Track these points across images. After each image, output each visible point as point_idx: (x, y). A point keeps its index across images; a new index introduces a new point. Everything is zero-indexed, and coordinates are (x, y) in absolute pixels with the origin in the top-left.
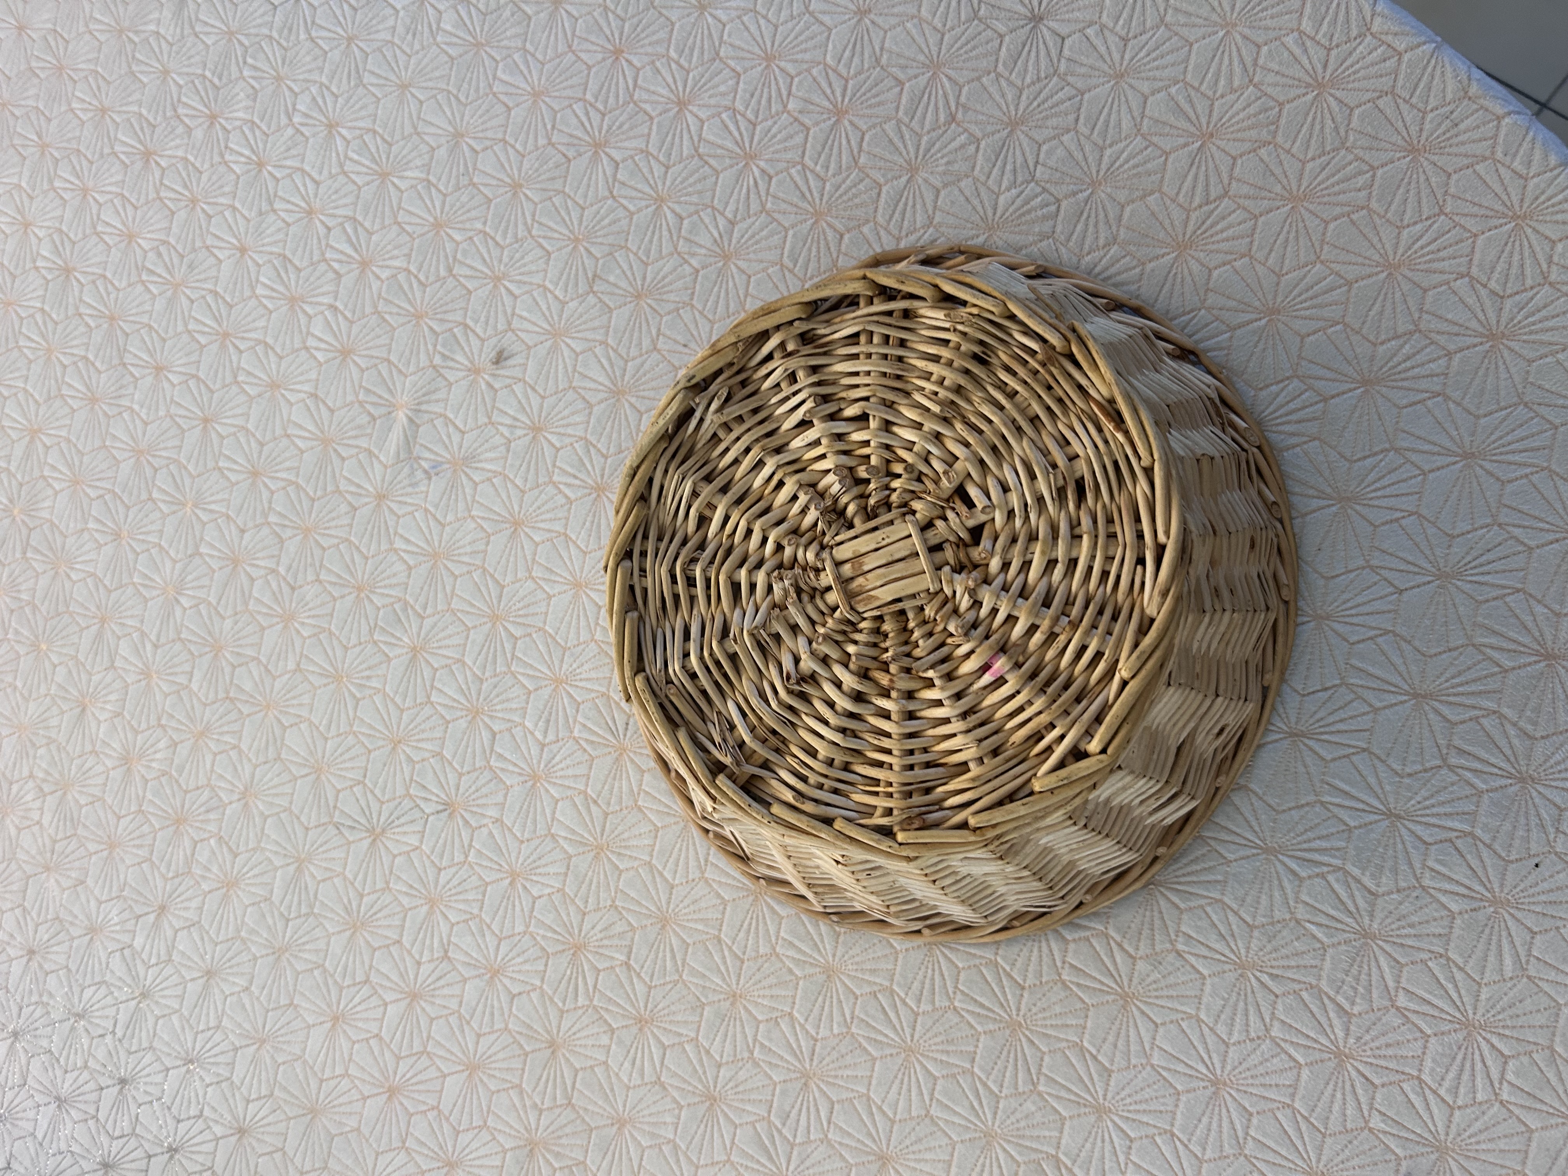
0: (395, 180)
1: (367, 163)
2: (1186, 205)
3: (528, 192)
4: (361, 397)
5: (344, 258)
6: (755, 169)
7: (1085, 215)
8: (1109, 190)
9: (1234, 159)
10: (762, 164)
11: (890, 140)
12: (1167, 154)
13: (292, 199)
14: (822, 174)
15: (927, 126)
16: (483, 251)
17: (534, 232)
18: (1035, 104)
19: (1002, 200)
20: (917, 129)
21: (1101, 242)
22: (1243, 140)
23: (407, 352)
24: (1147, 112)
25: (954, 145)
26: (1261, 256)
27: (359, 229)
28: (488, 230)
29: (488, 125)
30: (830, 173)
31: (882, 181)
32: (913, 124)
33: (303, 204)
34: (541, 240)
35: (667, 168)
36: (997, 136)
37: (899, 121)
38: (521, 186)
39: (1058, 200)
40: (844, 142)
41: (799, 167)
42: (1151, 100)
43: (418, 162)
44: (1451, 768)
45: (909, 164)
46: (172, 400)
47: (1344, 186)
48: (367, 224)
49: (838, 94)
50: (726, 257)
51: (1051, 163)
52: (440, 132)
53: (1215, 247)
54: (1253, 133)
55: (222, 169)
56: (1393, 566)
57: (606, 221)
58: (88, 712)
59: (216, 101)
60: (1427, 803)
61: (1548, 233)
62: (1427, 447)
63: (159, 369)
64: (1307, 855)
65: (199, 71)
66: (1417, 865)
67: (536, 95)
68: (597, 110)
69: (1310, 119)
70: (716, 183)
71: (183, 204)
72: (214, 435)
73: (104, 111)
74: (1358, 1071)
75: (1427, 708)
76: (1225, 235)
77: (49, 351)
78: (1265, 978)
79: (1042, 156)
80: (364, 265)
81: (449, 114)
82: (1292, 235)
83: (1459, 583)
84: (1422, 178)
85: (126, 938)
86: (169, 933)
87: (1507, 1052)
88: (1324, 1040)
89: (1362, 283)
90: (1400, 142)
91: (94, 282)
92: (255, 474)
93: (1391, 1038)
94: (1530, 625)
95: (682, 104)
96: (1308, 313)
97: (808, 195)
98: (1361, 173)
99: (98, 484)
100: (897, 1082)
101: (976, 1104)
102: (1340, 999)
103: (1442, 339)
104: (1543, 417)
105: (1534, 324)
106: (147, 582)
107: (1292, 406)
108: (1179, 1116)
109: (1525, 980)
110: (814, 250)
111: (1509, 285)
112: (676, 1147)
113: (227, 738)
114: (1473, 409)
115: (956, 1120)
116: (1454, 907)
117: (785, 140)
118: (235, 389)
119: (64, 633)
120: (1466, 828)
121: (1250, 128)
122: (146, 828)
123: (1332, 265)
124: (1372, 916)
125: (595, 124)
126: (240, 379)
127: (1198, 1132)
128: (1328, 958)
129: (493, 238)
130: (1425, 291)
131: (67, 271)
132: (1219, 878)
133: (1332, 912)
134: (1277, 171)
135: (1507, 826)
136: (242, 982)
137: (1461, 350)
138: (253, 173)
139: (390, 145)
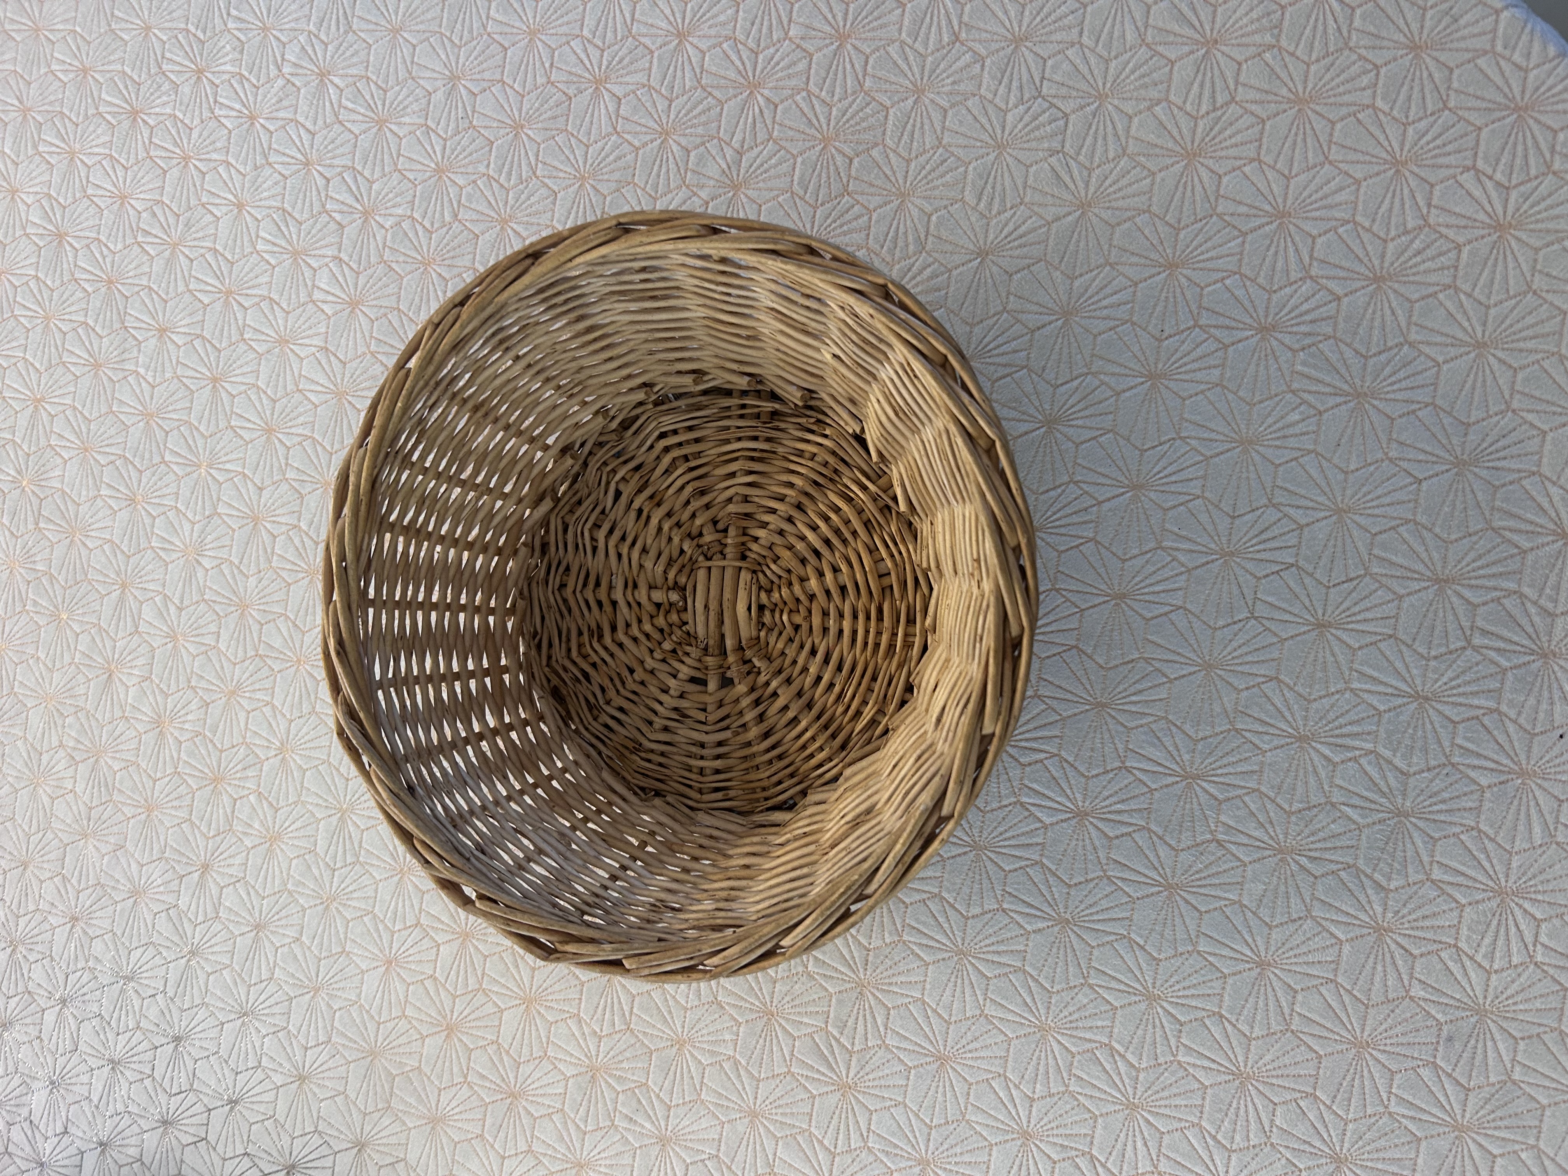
0: (393, 127)
1: (362, 111)
2: (1194, 113)
3: (530, 132)
4: (373, 348)
5: (345, 209)
6: (759, 98)
7: (1094, 127)
8: (1116, 102)
9: (1240, 64)
10: (766, 92)
11: (895, 63)
12: (1172, 63)
13: (287, 151)
14: (828, 100)
15: (931, 47)
16: (488, 194)
17: (538, 173)
18: (1038, 19)
19: (1010, 117)
20: (921, 50)
21: (1111, 155)
22: (1248, 45)
23: (417, 299)
24: (1150, 21)
25: (960, 64)
26: (1269, 159)
27: (359, 178)
28: (491, 173)
29: (485, 65)
30: (836, 98)
31: (888, 103)
32: (916, 45)
33: (299, 156)
34: (546, 180)
35: (671, 101)
36: (1001, 53)
37: (903, 42)
38: (522, 127)
39: (1066, 116)
40: (848, 66)
41: (804, 94)
42: (1154, 8)
43: (415, 107)
44: (1476, 649)
45: (915, 86)
46: (178, 362)
47: (1348, 86)
48: (367, 173)
49: (840, 17)
50: (736, 187)
51: (1057, 78)
52: (435, 75)
53: (1224, 153)
54: (1257, 38)
55: (213, 124)
56: (1411, 456)
57: (611, 158)
58: (114, 677)
59: (201, 55)
60: (1454, 683)
61: (1550, 123)
62: (1439, 339)
63: (162, 331)
64: (1339, 741)
65: (183, 26)
66: (1446, 744)
67: (532, 33)
68: (596, 46)
69: (1312, 21)
70: (721, 114)
71: (175, 162)
72: (224, 395)
73: (85, 71)
74: (1398, 943)
75: (1449, 592)
76: (1233, 140)
77: (47, 318)
78: (1304, 861)
79: (1048, 70)
80: (366, 214)
81: (443, 57)
82: (1301, 136)
83: (1476, 470)
84: (1425, 75)
85: (170, 899)
86: (215, 891)
87: (1539, 916)
88: (1362, 916)
89: (1370, 181)
90: (1402, 39)
91: (88, 246)
92: (269, 431)
93: (1426, 910)
94: (1546, 505)
95: (681, 36)
96: (1318, 214)
97: (815, 121)
98: (1365, 72)
99: (107, 450)
100: (951, 984)
101: (1028, 1000)
102: (1377, 876)
103: (1451, 233)
104: (1551, 304)
105: (1539, 212)
106: (167, 546)
107: (1305, 307)
108: (1226, 998)
109: (1554, 846)
110: (824, 175)
111: (1514, 176)
112: (736, 1063)
113: (258, 695)
114: (1483, 299)
115: (1010, 1017)
116: (1484, 782)
117: (789, 67)
118: (242, 347)
119: (84, 601)
120: (1492, 704)
121: (1254, 32)
122: (183, 789)
123: (1341, 165)
124: (1404, 795)
125: (594, 62)
126: (246, 336)
127: (1245, 1012)
128: (1363, 837)
129: (497, 182)
130: (1432, 186)
131: (60, 236)
132: (1256, 768)
133: (1366, 794)
134: (1283, 75)
135: (1532, 701)
136: (292, 933)
137: (1470, 242)
138: (245, 126)
139: (385, 91)
